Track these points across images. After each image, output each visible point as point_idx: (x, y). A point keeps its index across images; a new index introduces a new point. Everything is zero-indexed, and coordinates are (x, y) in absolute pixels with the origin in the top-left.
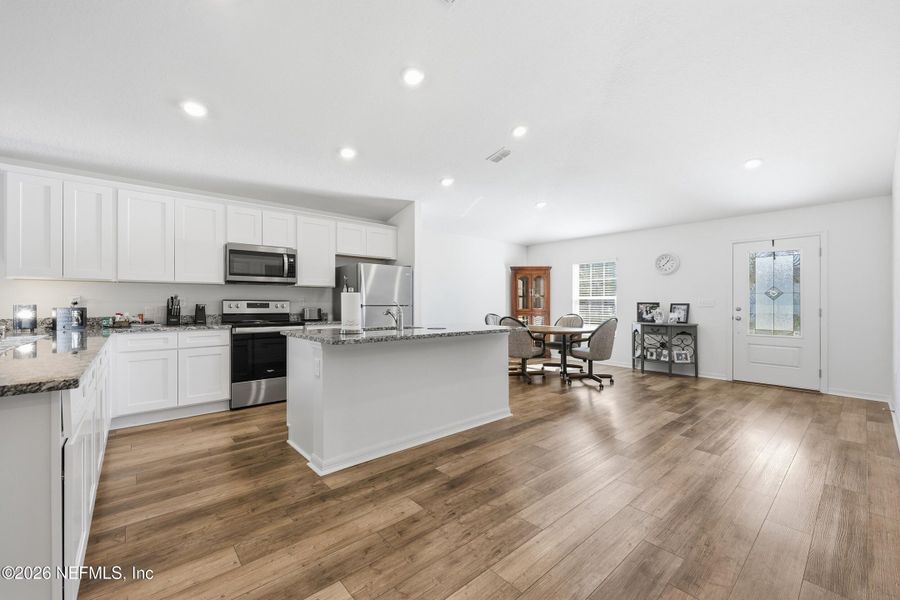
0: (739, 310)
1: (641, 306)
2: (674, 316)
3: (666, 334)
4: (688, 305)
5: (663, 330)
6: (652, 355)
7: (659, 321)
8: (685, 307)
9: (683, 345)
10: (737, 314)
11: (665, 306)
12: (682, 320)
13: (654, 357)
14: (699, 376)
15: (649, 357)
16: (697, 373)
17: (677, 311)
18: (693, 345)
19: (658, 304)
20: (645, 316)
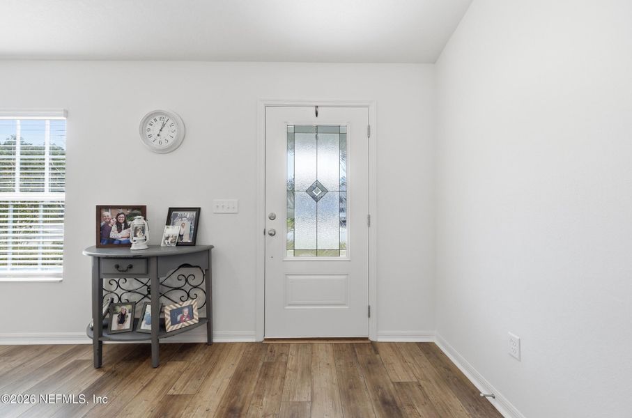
0: (272, 218)
1: (106, 214)
2: (173, 231)
3: (147, 273)
4: (198, 210)
5: (139, 267)
6: (122, 320)
7: (138, 246)
8: (193, 214)
9: (187, 288)
10: (271, 225)
11: (158, 212)
12: (187, 239)
13: (127, 325)
14: (216, 340)
15: (115, 326)
16: (210, 335)
17: (178, 222)
18: (203, 286)
19: (141, 210)
20: (114, 234)
